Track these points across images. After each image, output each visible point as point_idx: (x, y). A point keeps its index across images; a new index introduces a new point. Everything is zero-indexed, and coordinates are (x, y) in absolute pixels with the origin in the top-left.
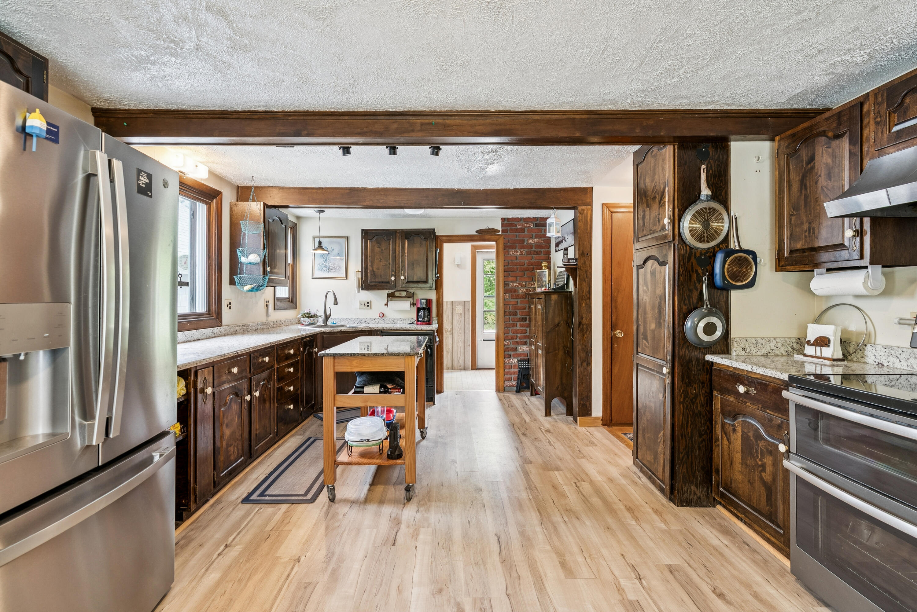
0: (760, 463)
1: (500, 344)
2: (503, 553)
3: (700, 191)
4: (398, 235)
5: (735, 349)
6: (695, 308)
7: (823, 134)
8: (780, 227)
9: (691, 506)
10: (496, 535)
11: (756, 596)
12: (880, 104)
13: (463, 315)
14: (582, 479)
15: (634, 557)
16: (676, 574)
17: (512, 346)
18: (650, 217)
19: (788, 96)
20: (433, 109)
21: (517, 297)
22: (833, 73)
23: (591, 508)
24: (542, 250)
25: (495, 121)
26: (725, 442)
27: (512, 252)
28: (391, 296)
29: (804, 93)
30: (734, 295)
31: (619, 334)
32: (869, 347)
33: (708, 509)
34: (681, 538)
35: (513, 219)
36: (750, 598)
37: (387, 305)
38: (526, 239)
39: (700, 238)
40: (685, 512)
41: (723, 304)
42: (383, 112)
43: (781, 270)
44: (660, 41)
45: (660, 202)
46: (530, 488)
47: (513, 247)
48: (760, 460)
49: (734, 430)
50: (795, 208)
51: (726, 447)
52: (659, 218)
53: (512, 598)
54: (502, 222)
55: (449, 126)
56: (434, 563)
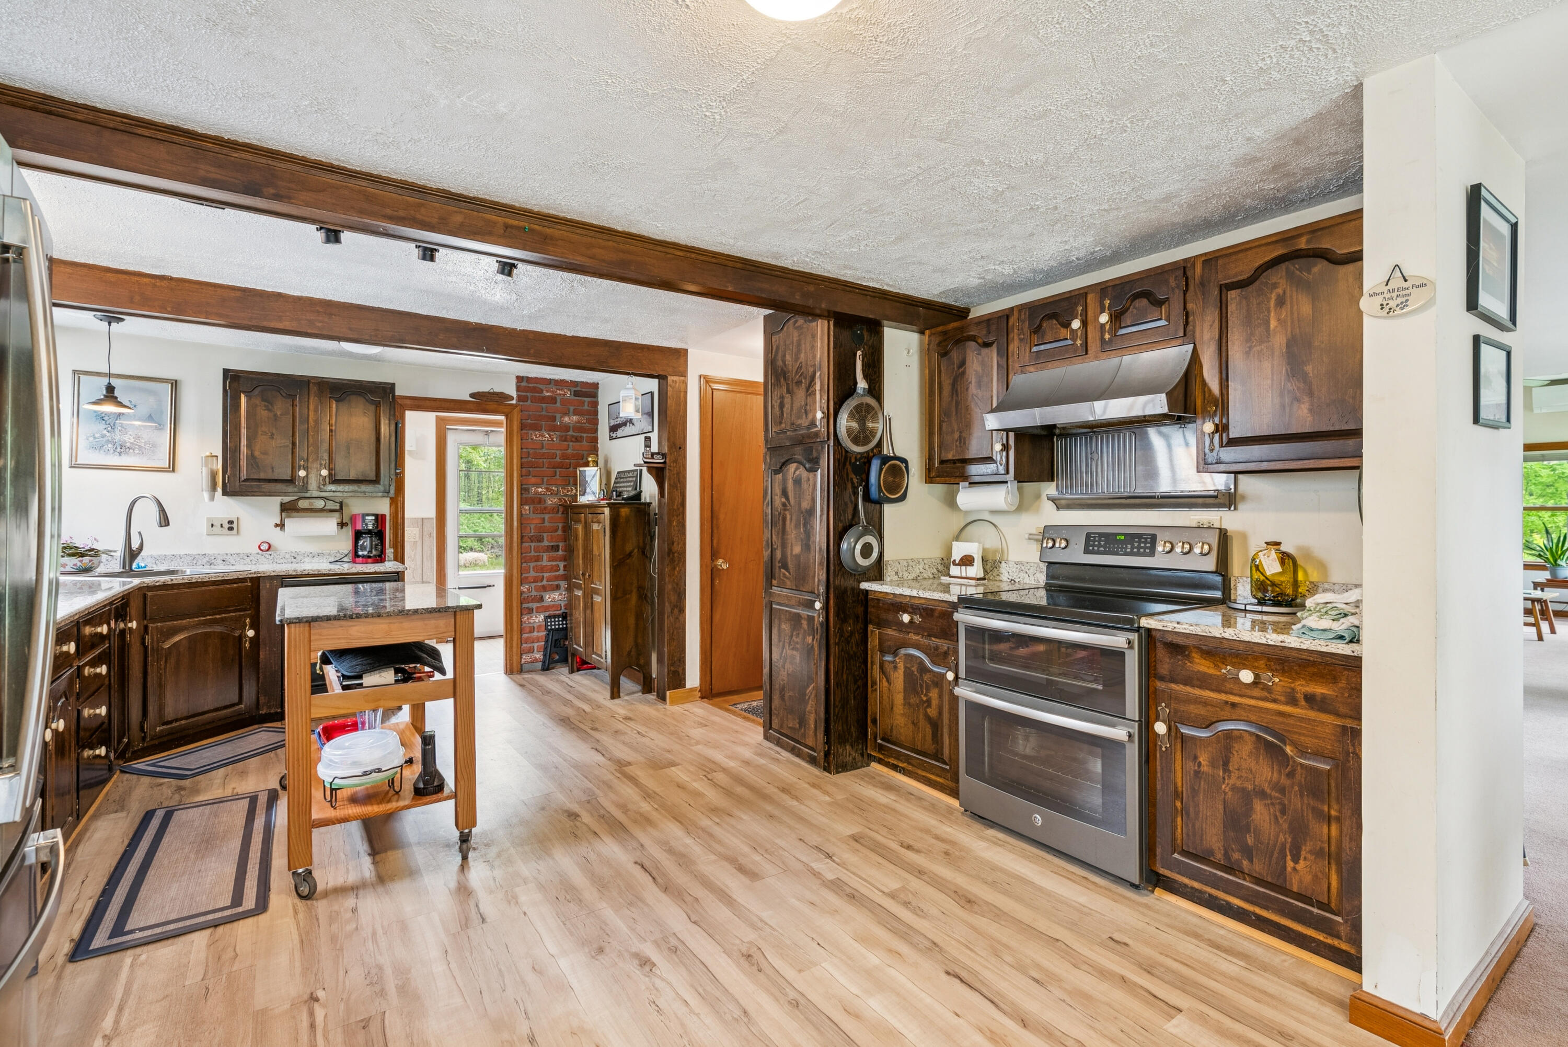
0: (925, 699)
1: (515, 591)
2: (659, 880)
3: (856, 383)
4: (314, 389)
5: (889, 574)
6: (851, 526)
7: (973, 338)
8: (931, 434)
9: (847, 770)
10: (636, 863)
11: (937, 838)
12: (1023, 321)
13: (419, 544)
14: (710, 769)
15: (815, 839)
16: (861, 841)
17: (534, 593)
18: (792, 407)
19: (942, 289)
20: (529, 207)
21: (544, 510)
22: (983, 278)
23: (740, 801)
24: (585, 435)
25: (621, 246)
26: (885, 683)
27: (535, 436)
28: (288, 509)
29: (955, 290)
30: (888, 509)
31: (722, 564)
32: (1003, 564)
33: (864, 769)
34: (851, 806)
35: (537, 380)
36: (934, 841)
37: (281, 526)
38: (558, 416)
39: (856, 440)
40: (844, 779)
41: (877, 520)
42: (438, 190)
43: (931, 483)
44: (860, 210)
45: (807, 390)
46: (649, 796)
47: (537, 428)
48: (926, 695)
49: (895, 668)
50: (945, 413)
51: (885, 690)
52: (805, 410)
53: (701, 924)
54: (517, 382)
55: (552, 238)
56: (567, 923)
